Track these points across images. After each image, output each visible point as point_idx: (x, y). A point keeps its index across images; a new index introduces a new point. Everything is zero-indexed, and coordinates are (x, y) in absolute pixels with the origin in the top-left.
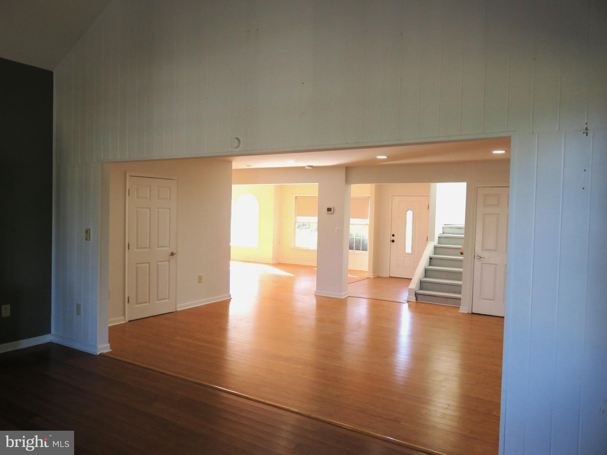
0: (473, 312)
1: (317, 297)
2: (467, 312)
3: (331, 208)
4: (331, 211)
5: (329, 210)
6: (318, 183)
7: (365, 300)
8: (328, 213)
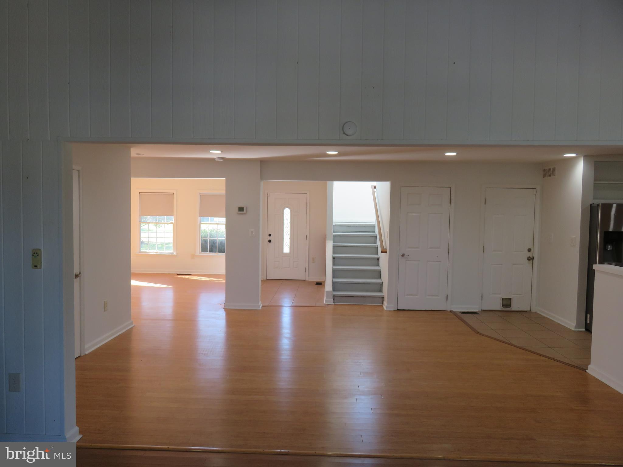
0: (398, 309)
1: (227, 310)
2: (393, 310)
3: (244, 208)
4: (244, 211)
5: (241, 209)
6: (225, 179)
7: (288, 307)
8: (238, 214)
